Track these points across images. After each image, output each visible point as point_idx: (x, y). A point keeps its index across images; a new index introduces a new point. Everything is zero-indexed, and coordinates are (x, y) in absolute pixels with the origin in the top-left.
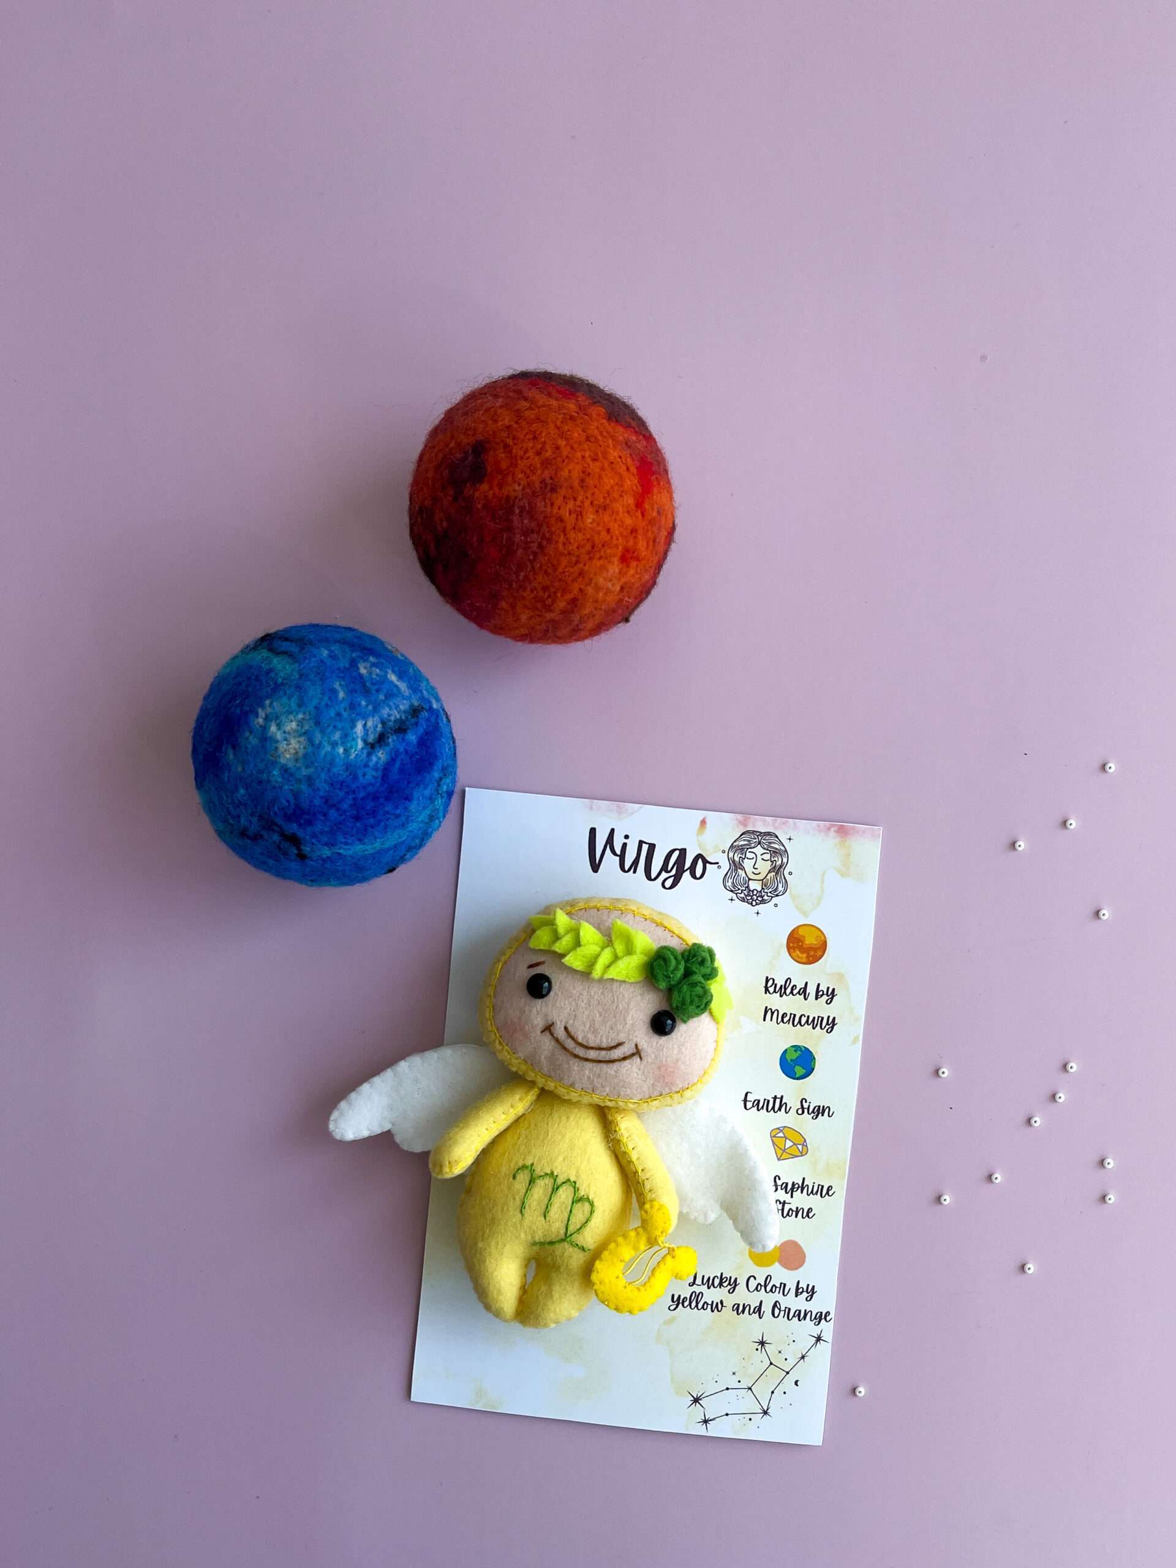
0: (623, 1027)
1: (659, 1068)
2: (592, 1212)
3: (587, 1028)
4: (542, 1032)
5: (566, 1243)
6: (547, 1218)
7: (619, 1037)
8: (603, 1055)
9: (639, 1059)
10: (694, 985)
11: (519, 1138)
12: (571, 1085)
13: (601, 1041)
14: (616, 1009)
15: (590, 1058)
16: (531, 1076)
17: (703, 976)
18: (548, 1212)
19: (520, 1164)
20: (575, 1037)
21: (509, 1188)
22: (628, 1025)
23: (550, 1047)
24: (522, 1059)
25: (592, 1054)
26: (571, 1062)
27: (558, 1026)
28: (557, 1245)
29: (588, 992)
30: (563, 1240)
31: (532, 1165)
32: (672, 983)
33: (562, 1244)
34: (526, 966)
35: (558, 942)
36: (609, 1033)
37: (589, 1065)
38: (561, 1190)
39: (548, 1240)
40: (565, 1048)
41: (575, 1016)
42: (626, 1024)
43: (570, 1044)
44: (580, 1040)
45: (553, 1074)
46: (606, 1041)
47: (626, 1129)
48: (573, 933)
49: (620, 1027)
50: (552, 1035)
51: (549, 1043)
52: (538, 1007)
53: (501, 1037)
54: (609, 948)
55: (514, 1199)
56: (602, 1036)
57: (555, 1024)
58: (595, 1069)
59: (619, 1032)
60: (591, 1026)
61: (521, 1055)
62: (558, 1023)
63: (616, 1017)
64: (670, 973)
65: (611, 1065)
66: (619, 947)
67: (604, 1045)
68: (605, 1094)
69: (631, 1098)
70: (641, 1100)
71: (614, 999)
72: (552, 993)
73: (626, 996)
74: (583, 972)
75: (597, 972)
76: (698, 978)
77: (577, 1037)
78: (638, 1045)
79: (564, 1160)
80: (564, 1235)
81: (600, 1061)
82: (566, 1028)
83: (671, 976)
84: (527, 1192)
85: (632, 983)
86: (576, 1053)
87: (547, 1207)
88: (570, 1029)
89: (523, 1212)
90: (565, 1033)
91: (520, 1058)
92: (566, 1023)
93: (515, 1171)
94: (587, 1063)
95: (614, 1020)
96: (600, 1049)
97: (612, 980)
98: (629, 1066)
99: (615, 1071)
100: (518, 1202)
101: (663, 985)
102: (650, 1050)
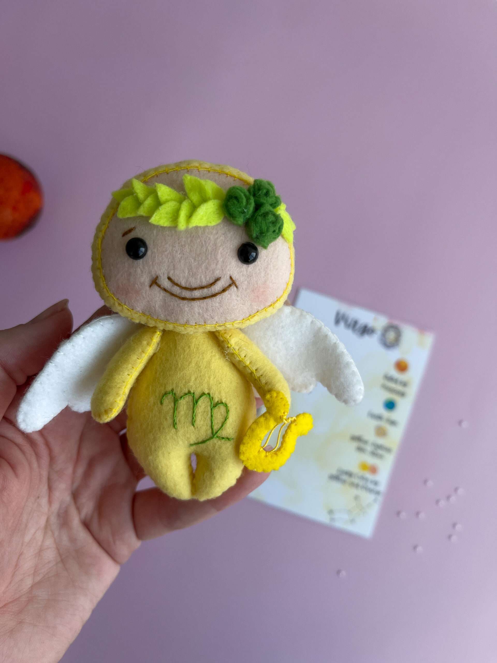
0: (216, 265)
1: (253, 291)
2: (227, 411)
3: (186, 274)
4: (150, 286)
5: (214, 439)
6: (195, 426)
7: (215, 274)
8: (206, 292)
9: (235, 288)
10: (265, 215)
11: (156, 373)
12: (186, 323)
13: (201, 281)
14: (206, 251)
15: (196, 297)
16: (151, 324)
17: (271, 205)
18: (195, 422)
19: (163, 392)
20: (179, 284)
21: (160, 412)
22: (220, 262)
23: (161, 298)
24: (141, 312)
25: (197, 294)
26: (181, 305)
27: (162, 278)
28: (208, 442)
29: (179, 244)
30: (211, 438)
31: (172, 390)
32: (247, 217)
33: (211, 441)
34: (121, 235)
35: (142, 207)
36: (206, 273)
37: (196, 304)
38: (200, 402)
39: (200, 440)
40: (172, 294)
41: (174, 267)
42: (218, 262)
43: (176, 290)
44: (183, 284)
45: (169, 318)
46: (205, 280)
47: (236, 343)
48: (152, 196)
49: (213, 266)
50: (159, 286)
51: (158, 295)
52: (141, 266)
53: (118, 299)
54: (186, 201)
55: (166, 419)
56: (201, 277)
57: (159, 278)
58: (202, 305)
59: (213, 271)
60: (189, 271)
61: (138, 309)
62: (162, 275)
63: (208, 259)
64: (244, 208)
65: (214, 299)
66: (195, 197)
67: (204, 283)
68: (215, 322)
69: (236, 320)
70: (244, 319)
71: (202, 243)
72: (149, 253)
73: (212, 237)
74: (169, 227)
75: (182, 225)
76: (267, 208)
77: (181, 283)
78: (233, 277)
79: (196, 379)
80: (211, 434)
81: (205, 298)
82: (169, 279)
83: (245, 210)
84: (174, 412)
85: (214, 226)
86: (183, 296)
87: (193, 418)
88: (173, 278)
89: (176, 427)
90: (169, 282)
91: (139, 311)
92: (169, 273)
93: (161, 397)
94: (195, 302)
95: (207, 261)
96: (202, 288)
97: (197, 228)
98: (229, 296)
99: (219, 303)
100: (170, 421)
101: (241, 221)
102: (242, 279)
